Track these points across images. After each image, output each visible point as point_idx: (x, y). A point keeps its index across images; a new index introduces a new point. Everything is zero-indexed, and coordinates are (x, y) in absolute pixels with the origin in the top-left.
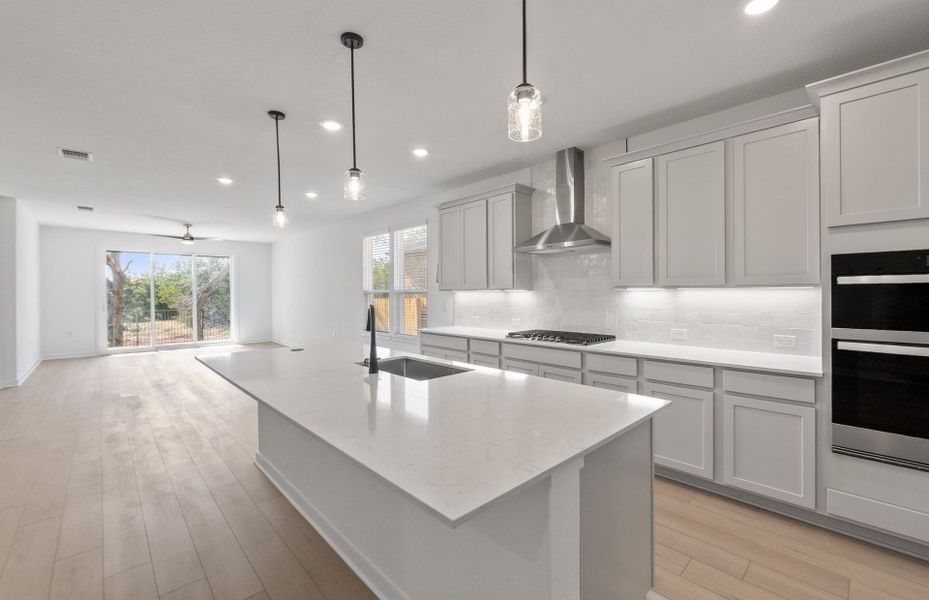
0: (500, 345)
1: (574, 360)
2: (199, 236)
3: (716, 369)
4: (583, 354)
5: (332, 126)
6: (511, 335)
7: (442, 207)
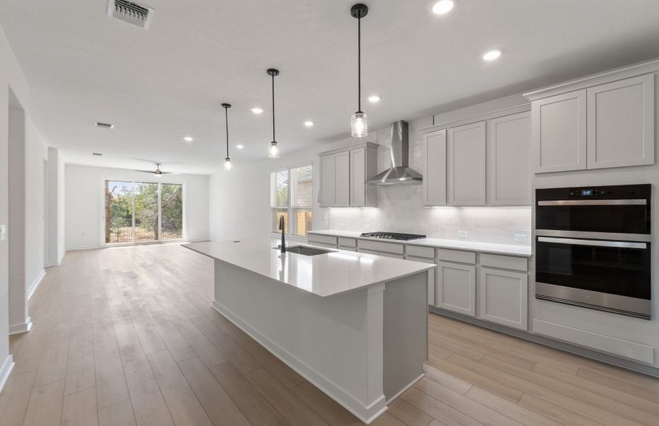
0: (356, 241)
1: (400, 249)
2: (165, 171)
3: (477, 253)
4: (404, 245)
5: (257, 111)
6: (363, 235)
7: (322, 155)
